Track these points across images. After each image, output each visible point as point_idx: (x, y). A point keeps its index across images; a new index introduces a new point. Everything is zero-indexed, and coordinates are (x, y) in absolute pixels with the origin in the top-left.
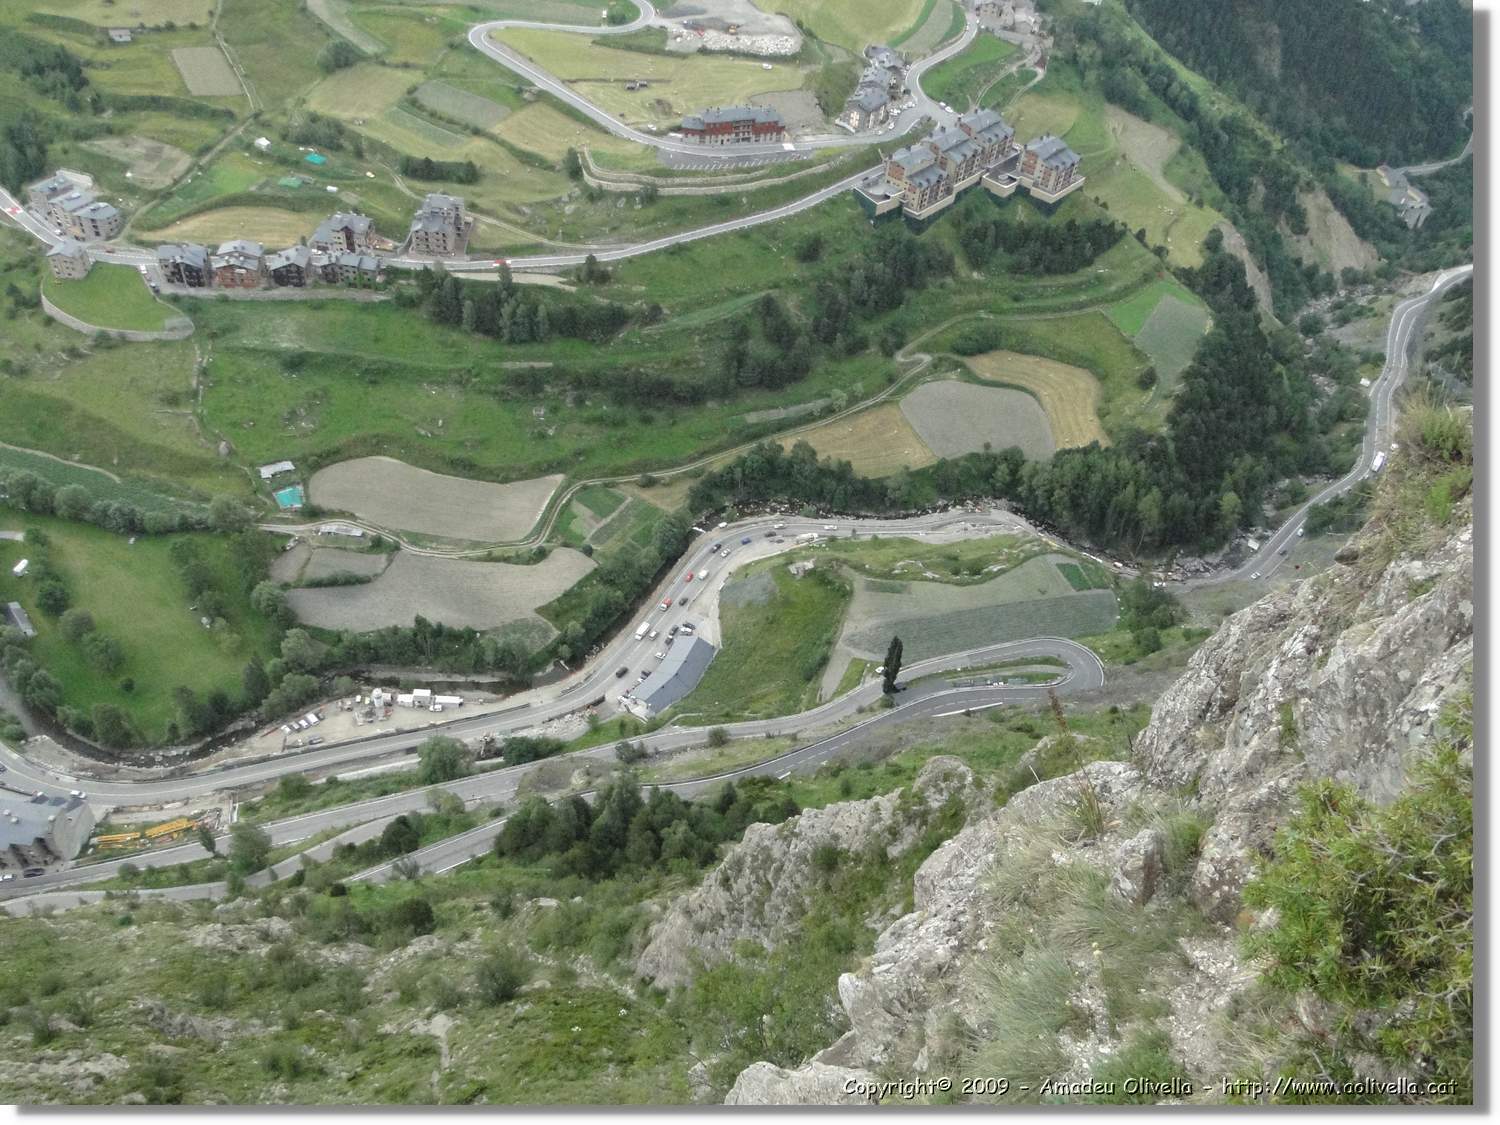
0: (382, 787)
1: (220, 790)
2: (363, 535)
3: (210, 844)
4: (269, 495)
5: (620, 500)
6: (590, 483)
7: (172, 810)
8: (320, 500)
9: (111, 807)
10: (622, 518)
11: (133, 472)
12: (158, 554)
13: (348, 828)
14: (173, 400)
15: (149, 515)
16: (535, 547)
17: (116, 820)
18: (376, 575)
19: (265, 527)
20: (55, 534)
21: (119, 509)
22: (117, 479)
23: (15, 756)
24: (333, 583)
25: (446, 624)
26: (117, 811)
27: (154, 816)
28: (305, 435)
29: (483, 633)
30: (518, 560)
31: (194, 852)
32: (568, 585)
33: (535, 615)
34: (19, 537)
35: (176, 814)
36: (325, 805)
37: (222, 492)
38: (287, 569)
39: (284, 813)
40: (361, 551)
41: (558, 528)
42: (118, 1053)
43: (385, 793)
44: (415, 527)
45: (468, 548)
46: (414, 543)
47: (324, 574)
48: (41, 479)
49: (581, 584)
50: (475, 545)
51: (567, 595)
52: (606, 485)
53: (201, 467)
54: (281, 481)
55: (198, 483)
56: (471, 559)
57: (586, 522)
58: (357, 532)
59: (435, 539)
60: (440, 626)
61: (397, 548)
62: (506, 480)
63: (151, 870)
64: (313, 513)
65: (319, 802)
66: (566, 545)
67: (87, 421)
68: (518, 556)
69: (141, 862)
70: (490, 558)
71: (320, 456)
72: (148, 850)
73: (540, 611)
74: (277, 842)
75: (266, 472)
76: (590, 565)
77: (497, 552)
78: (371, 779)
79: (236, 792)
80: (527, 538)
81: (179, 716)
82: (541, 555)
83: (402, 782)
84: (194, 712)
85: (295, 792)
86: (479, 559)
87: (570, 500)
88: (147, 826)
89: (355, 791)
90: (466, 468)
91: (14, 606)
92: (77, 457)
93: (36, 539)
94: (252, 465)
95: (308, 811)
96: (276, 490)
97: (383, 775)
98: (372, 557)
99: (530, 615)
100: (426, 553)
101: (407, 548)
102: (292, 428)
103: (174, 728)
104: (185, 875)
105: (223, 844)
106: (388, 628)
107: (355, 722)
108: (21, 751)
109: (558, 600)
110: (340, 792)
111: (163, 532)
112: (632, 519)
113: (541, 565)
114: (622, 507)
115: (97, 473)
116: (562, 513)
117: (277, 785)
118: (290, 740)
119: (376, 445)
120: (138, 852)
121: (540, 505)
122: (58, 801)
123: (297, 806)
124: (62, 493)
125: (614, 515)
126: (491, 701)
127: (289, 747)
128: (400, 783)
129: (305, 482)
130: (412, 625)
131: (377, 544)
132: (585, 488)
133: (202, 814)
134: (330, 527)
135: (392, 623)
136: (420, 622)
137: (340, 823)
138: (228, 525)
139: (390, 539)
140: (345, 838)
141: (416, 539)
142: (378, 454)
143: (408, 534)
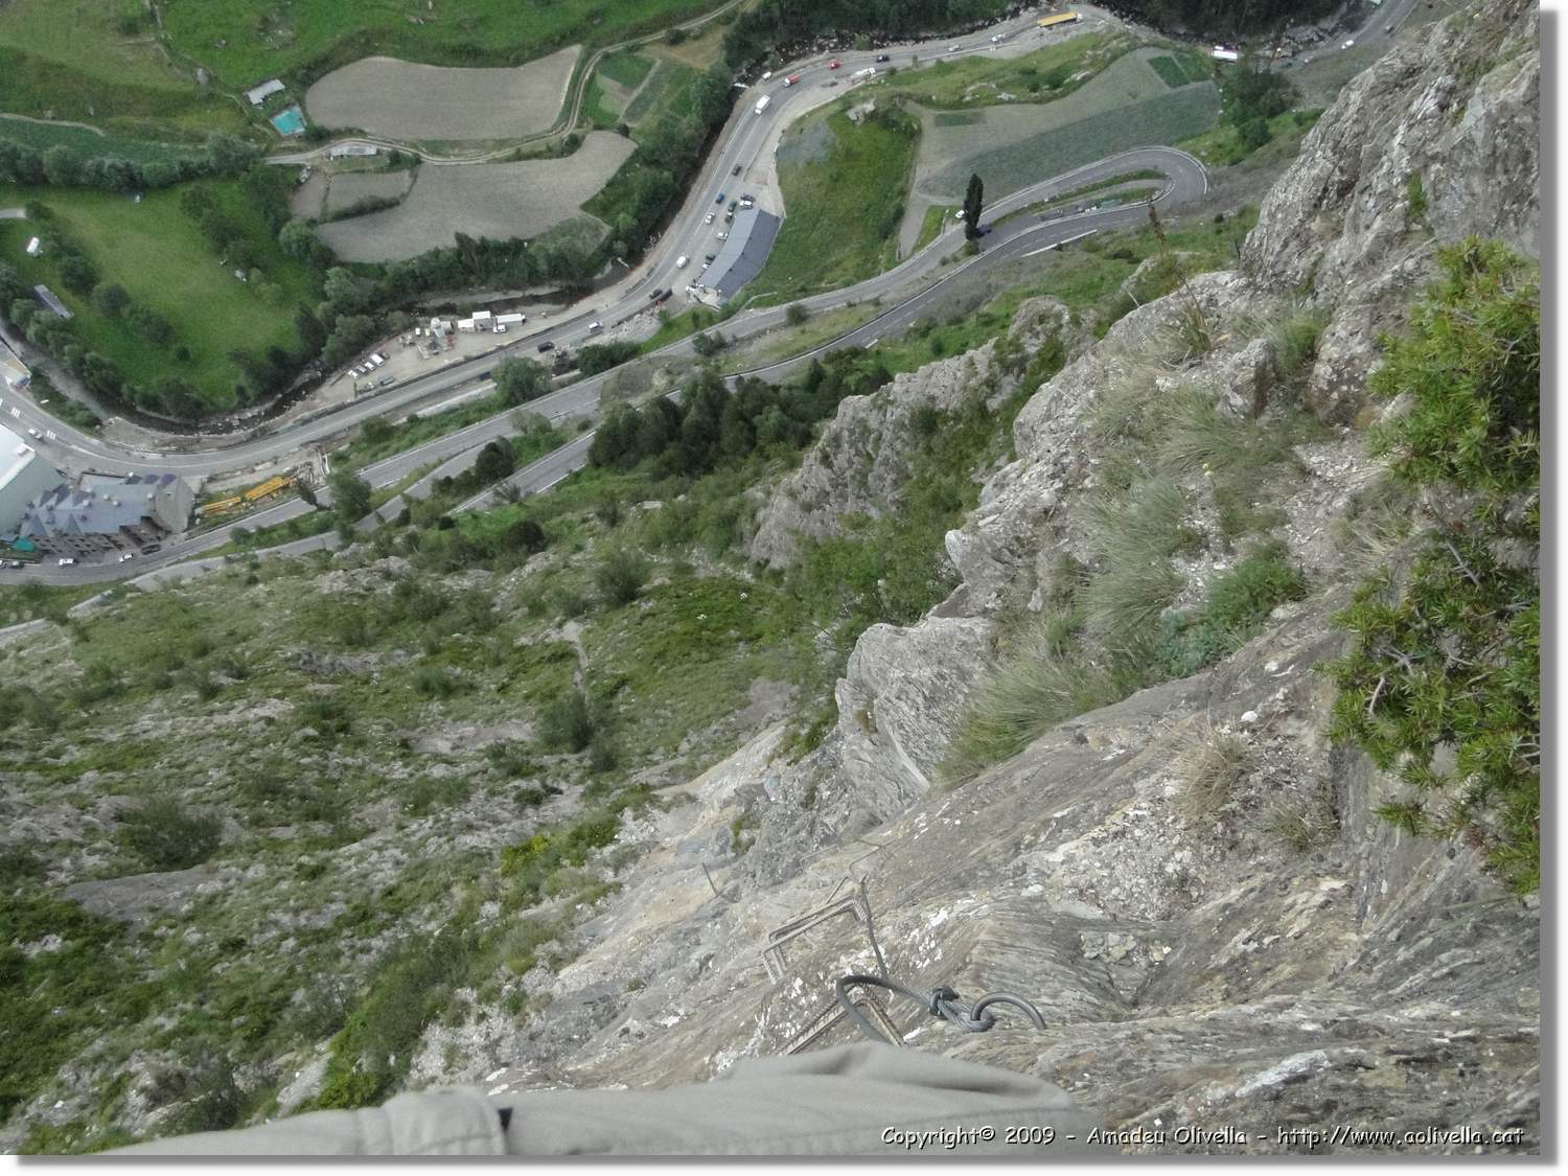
0: (464, 417)
1: (305, 445)
2: (379, 152)
3: (310, 498)
4: (266, 123)
5: (649, 66)
6: (610, 50)
7: (264, 471)
8: (321, 120)
9: (204, 477)
10: (655, 85)
11: (114, 120)
12: (170, 207)
13: (441, 462)
14: (130, 28)
15: (146, 167)
16: (565, 135)
17: (213, 488)
18: (404, 196)
19: (272, 161)
20: (57, 206)
21: (112, 166)
22: (99, 132)
23: (95, 441)
24: (358, 211)
25: (490, 237)
26: (211, 479)
27: (248, 479)
28: (285, 46)
29: (530, 241)
30: (550, 153)
31: (297, 508)
32: (611, 171)
33: (581, 213)
34: (21, 214)
35: (269, 474)
36: (412, 444)
37: (215, 129)
38: (307, 205)
39: (374, 458)
40: (381, 171)
41: (585, 108)
42: (281, 697)
43: (467, 423)
44: (432, 133)
45: (493, 149)
46: (434, 153)
47: (348, 202)
48: (20, 145)
49: (624, 169)
50: (501, 144)
51: (610, 184)
52: (630, 50)
53: (183, 103)
54: (274, 104)
55: (187, 122)
56: (500, 161)
57: (615, 98)
58: (371, 151)
59: (454, 144)
60: (483, 240)
61: (418, 161)
62: (518, 62)
63: (261, 531)
64: (319, 137)
65: (405, 442)
66: (598, 128)
67: (47, 70)
68: (550, 149)
69: (249, 524)
70: (519, 157)
71: (309, 68)
72: (253, 513)
73: (585, 207)
74: (377, 486)
75: (256, 97)
76: (628, 147)
77: (526, 148)
78: (451, 411)
79: (322, 444)
80: (555, 127)
81: (243, 379)
82: (574, 143)
83: (483, 409)
84: (254, 371)
85: (379, 436)
86: (509, 160)
87: (593, 77)
88: (244, 489)
89: (438, 425)
90: (470, 55)
91: (41, 289)
92: (49, 113)
93: (39, 213)
94: (239, 91)
95: (397, 451)
96: (272, 115)
97: (462, 406)
98: (394, 176)
99: (577, 214)
100: (451, 161)
101: (430, 160)
102: (268, 39)
103: (241, 391)
104: (295, 530)
105: (324, 495)
106: (429, 253)
107: (420, 356)
108: (99, 435)
109: (603, 192)
110: (424, 429)
111: (166, 184)
112: (667, 87)
113: (576, 157)
114: (652, 73)
115: (78, 129)
116: (587, 90)
117: (359, 432)
118: (361, 383)
119: (366, 45)
120: (242, 516)
121: (562, 85)
122: (151, 479)
123: (385, 449)
124: (49, 155)
125: (645, 83)
126: (554, 313)
127: (361, 392)
128: (481, 410)
129: (301, 102)
130: (453, 243)
131: (396, 161)
132: (607, 57)
133: (295, 469)
134: (342, 148)
135: (432, 245)
136: (461, 239)
137: (432, 459)
138: (231, 166)
139: (408, 152)
140: (440, 473)
141: (436, 148)
142: (372, 54)
143: (426, 143)
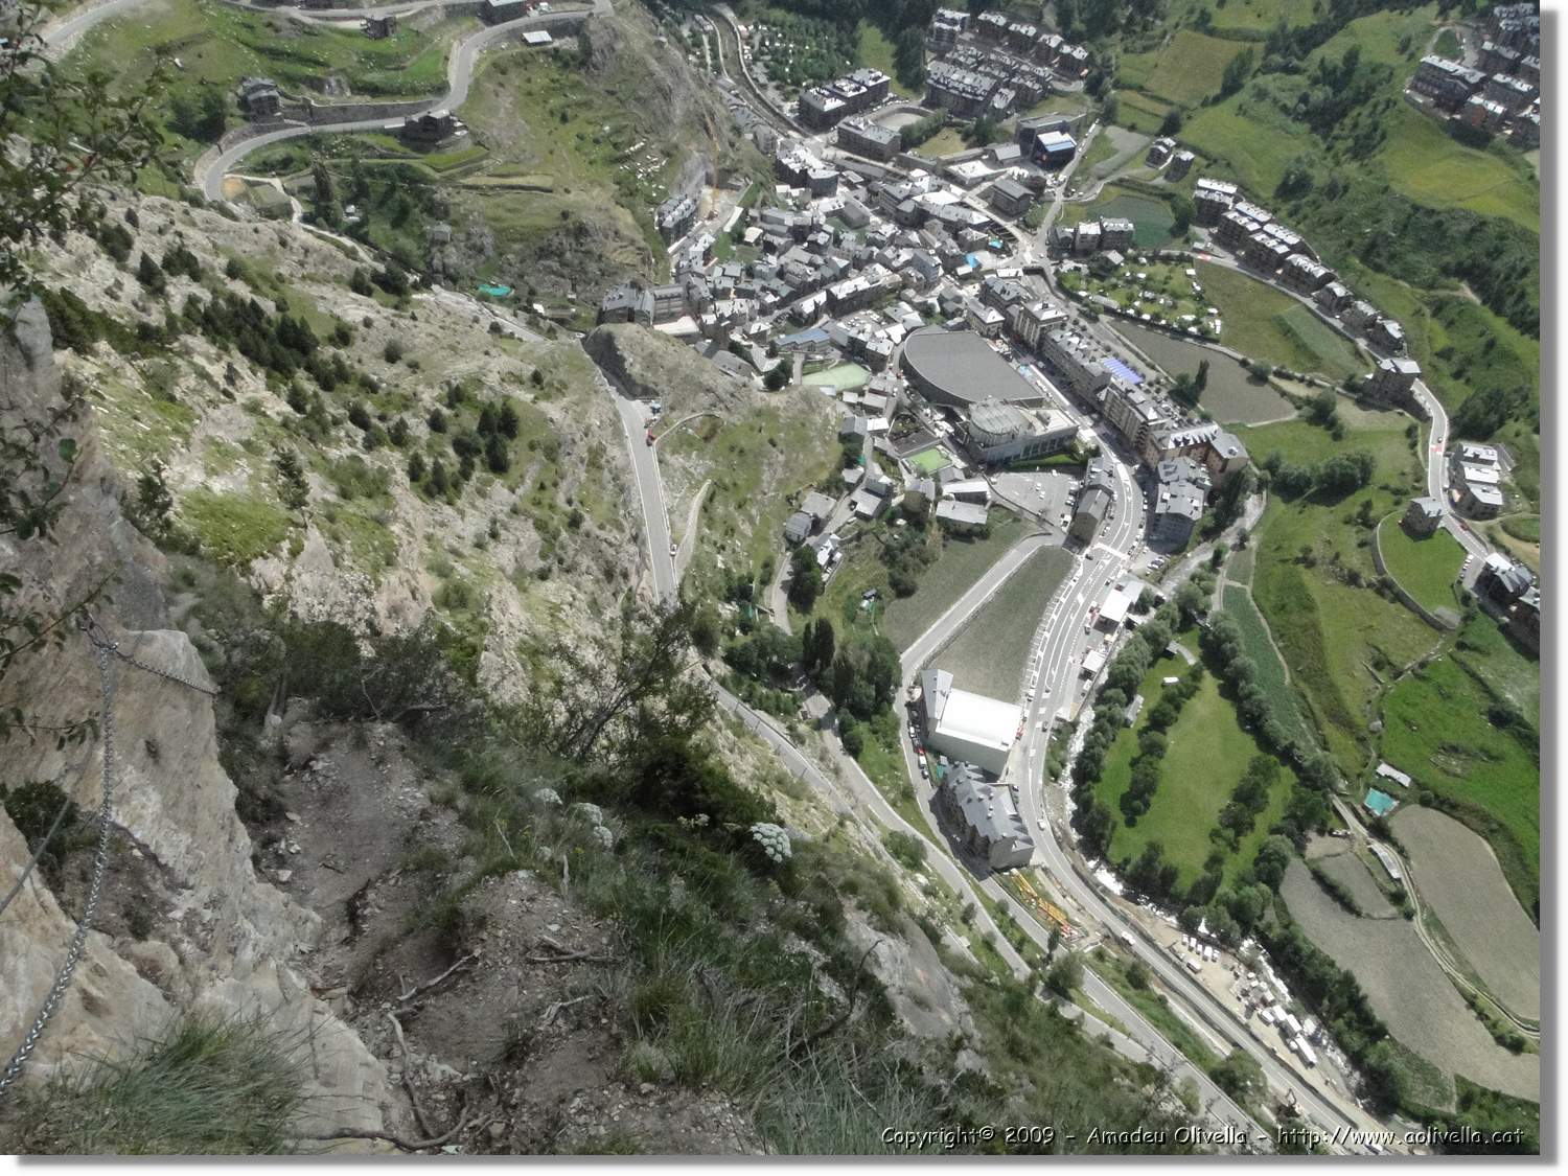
0: (1183, 1039)
1: (1105, 925)
2: (1399, 880)
3: (1052, 944)
4: (1368, 786)
7: (1067, 904)
8: (1397, 827)
9: (1046, 864)
11: (1302, 684)
12: (1249, 747)
13: (1129, 1035)
14: (1381, 663)
15: (1275, 723)
17: (1039, 873)
18: (1369, 916)
19: (1337, 803)
20: (1210, 683)
21: (1260, 701)
22: (1287, 681)
23: (1041, 782)
24: (1330, 889)
25: (1371, 1003)
26: (1045, 870)
28: (1446, 772)
29: (1392, 1039)
30: (1493, 1027)
31: (1040, 936)
32: (1508, 1090)
33: (1450, 1076)
34: (1192, 661)
35: (1068, 909)
36: (1139, 1007)
37: (1341, 753)
38: (1317, 846)
39: (1113, 982)
40: (1381, 888)
43: (1178, 1046)
44: (1445, 917)
45: (1465, 973)
46: (1427, 925)
47: (1333, 874)
48: (1242, 641)
50: (1474, 978)
51: (1496, 1095)
54: (1387, 787)
56: (1456, 984)
58: (1395, 874)
59: (1447, 939)
60: (1365, 997)
61: (1409, 916)
63: (1012, 921)
64: (1379, 830)
65: (1137, 1000)
67: (1313, 629)
68: (1496, 1024)
69: (1015, 910)
71: (1437, 796)
72: (1028, 909)
73: (1460, 1080)
74: (1086, 988)
75: (1384, 769)
77: (1483, 1001)
78: (1185, 1028)
79: (1110, 937)
81: (1136, 858)
82: (1516, 1046)
83: (1195, 1050)
84: (1149, 861)
85: (1135, 979)
86: (1463, 993)
88: (1046, 896)
89: (1165, 1021)
91: (1139, 699)
92: (1281, 644)
93: (1195, 675)
94: (1380, 756)
95: (1126, 998)
96: (1375, 788)
97: (1196, 1036)
98: (1384, 900)
99: (1447, 1073)
100: (1428, 943)
101: (1418, 923)
102: (1442, 758)
103: (1127, 861)
105: (1060, 952)
106: (1325, 957)
107: (1229, 987)
108: (1046, 783)
109: (1484, 1092)
110: (1155, 1011)
111: (1266, 742)
115: (1280, 667)
117: (1130, 959)
118: (1178, 947)
119: (1491, 829)
120: (1021, 903)
122: (1023, 829)
123: (1124, 986)
126: (1337, 1092)
127: (1173, 952)
128: (1198, 1053)
129: (1403, 802)
131: (1398, 898)
133: (1077, 924)
134: (1382, 850)
135: (1335, 955)
137: (1130, 1027)
138: (1312, 780)
139: (1413, 902)
141: (1434, 924)
142: (1486, 838)
143: (1432, 914)
